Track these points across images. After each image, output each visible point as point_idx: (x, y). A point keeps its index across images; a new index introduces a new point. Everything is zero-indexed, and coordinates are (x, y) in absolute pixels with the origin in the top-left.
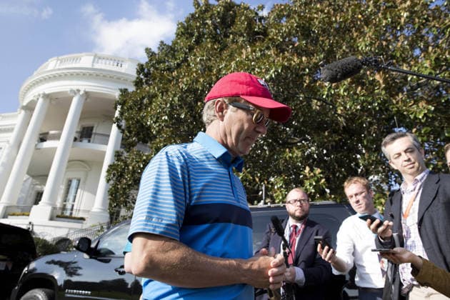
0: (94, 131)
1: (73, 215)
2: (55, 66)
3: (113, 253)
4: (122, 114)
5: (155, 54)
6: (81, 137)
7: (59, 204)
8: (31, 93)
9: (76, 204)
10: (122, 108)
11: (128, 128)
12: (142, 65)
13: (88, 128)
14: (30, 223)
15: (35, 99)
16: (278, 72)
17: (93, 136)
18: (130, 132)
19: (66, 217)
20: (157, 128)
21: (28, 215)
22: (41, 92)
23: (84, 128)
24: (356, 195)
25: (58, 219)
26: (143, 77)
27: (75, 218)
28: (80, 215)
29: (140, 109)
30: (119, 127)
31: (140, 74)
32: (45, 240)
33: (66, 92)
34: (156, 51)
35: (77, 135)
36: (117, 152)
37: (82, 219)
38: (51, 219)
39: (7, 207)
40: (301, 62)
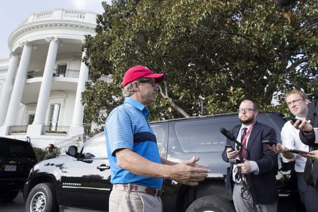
0: (67, 68)
1: (58, 130)
2: (33, 19)
3: (94, 156)
4: (88, 54)
5: (110, 7)
6: (59, 73)
7: (47, 123)
8: (18, 41)
9: (59, 122)
10: (88, 49)
11: (94, 65)
12: (100, 16)
13: (63, 66)
14: (28, 137)
15: (21, 46)
16: (209, 14)
17: (67, 72)
18: (95, 67)
19: (53, 132)
20: (118, 63)
21: (26, 132)
22: (25, 41)
23: (60, 67)
24: (294, 101)
25: (47, 133)
26: (101, 25)
27: (59, 132)
28: (63, 130)
29: (103, 49)
30: (87, 64)
31: (99, 22)
32: (40, 149)
33: (44, 39)
34: (110, 4)
35: (55, 72)
36: (87, 83)
37: (65, 133)
38: (43, 134)
39: (10, 127)
40: (227, 5)
